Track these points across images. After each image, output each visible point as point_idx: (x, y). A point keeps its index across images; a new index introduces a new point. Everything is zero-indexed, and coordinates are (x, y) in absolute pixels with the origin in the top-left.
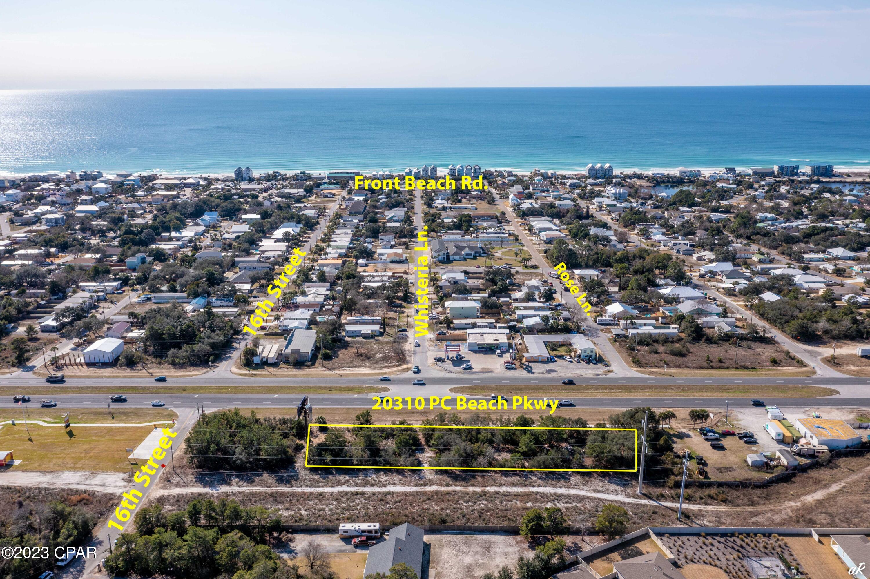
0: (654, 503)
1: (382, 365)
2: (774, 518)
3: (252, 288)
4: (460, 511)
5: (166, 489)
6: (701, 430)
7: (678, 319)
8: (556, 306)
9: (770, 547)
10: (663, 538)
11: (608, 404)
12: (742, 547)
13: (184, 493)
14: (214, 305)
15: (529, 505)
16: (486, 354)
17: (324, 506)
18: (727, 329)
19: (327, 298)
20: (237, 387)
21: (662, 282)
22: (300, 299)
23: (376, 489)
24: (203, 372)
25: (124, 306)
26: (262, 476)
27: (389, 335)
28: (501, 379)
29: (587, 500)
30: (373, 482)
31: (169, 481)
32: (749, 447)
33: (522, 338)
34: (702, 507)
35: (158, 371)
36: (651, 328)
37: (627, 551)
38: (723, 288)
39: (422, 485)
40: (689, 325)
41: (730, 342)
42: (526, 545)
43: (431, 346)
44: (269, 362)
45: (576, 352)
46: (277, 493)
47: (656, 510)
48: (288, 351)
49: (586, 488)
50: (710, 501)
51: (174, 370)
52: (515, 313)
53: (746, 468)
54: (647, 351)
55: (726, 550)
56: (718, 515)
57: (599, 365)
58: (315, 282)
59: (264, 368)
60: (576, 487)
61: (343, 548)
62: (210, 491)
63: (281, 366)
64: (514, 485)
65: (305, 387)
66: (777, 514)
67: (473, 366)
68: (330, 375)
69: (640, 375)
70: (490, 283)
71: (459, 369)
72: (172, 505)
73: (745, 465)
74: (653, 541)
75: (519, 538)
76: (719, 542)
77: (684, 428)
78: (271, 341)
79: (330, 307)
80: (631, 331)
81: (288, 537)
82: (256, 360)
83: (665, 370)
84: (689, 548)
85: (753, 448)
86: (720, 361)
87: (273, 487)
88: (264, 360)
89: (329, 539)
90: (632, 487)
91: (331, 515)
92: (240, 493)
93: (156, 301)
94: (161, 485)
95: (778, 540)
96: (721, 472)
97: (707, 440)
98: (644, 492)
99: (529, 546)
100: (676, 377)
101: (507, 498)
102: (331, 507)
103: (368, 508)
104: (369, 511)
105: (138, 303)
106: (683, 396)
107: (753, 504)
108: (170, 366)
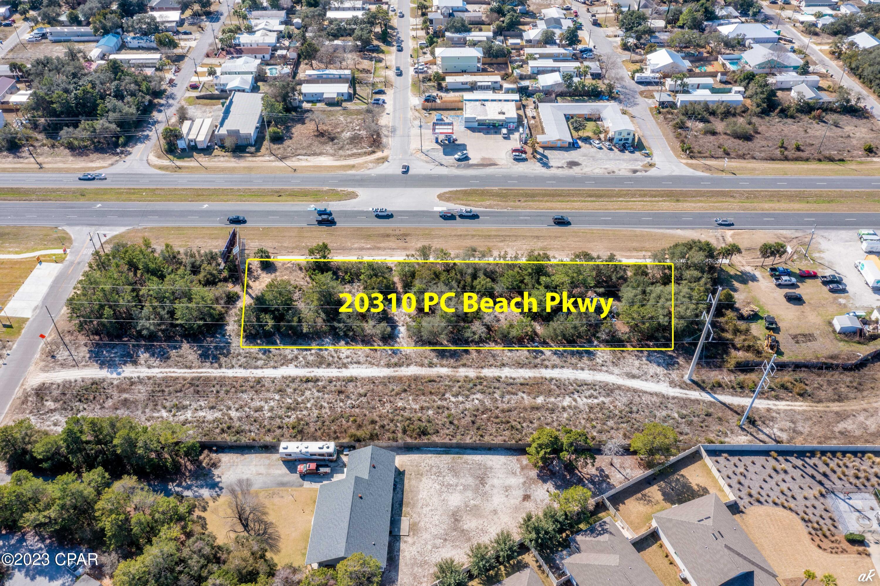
0: (705, 397)
1: (349, 152)
2: (868, 423)
3: (183, 17)
4: (446, 412)
5: (48, 371)
6: (773, 270)
7: (745, 79)
8: (582, 51)
9: (862, 475)
10: (718, 459)
11: (647, 223)
12: (825, 475)
13: (72, 379)
14: (130, 45)
15: (540, 400)
16: (488, 133)
17: (262, 403)
18: (809, 94)
19: (281, 36)
20: (155, 190)
21: (724, 13)
22: (244, 39)
23: (333, 372)
24: (110, 162)
25: (11, 47)
26: (180, 347)
27: (361, 99)
28: (507, 178)
29: (617, 392)
30: (331, 359)
31: (53, 357)
32: (835, 299)
33: (536, 108)
34: (771, 404)
35: (50, 159)
36: (707, 92)
37: (670, 483)
38: (802, 23)
39: (396, 365)
40: (759, 90)
41: (811, 116)
42: (534, 473)
43: (415, 119)
44: (199, 147)
45: (606, 132)
46: (199, 378)
47: (711, 410)
48: (223, 131)
49: (616, 370)
50: (782, 393)
51: (71, 158)
52: (527, 64)
53: (832, 336)
54: (700, 130)
55: (803, 480)
56: (792, 419)
57: (637, 154)
58: (265, 9)
59: (192, 156)
60: (604, 368)
61: (286, 479)
62: (109, 375)
63: (216, 152)
64: (520, 365)
65: (245, 191)
66: (872, 416)
67: (470, 156)
68: (280, 169)
69: (689, 172)
70: (496, 15)
71: (451, 159)
72: (56, 400)
73: (831, 329)
74: (705, 465)
75: (524, 460)
76: (795, 467)
77: (748, 264)
78: (204, 108)
79: (284, 52)
80: (681, 98)
81: (211, 459)
82: (181, 144)
83: (726, 163)
84: (754, 477)
85: (840, 300)
86: (798, 149)
87: (195, 367)
88: (192, 144)
89: (267, 462)
90: (678, 369)
91: (271, 418)
92: (149, 378)
93: (53, 38)
94: (43, 364)
95: (873, 463)
96: (797, 342)
97: (779, 286)
98: (694, 378)
99: (538, 476)
100: (738, 176)
101: (509, 389)
102: (272, 403)
103: (322, 407)
104: (323, 411)
105: (30, 41)
106: (747, 209)
107: (840, 399)
108: (67, 151)
